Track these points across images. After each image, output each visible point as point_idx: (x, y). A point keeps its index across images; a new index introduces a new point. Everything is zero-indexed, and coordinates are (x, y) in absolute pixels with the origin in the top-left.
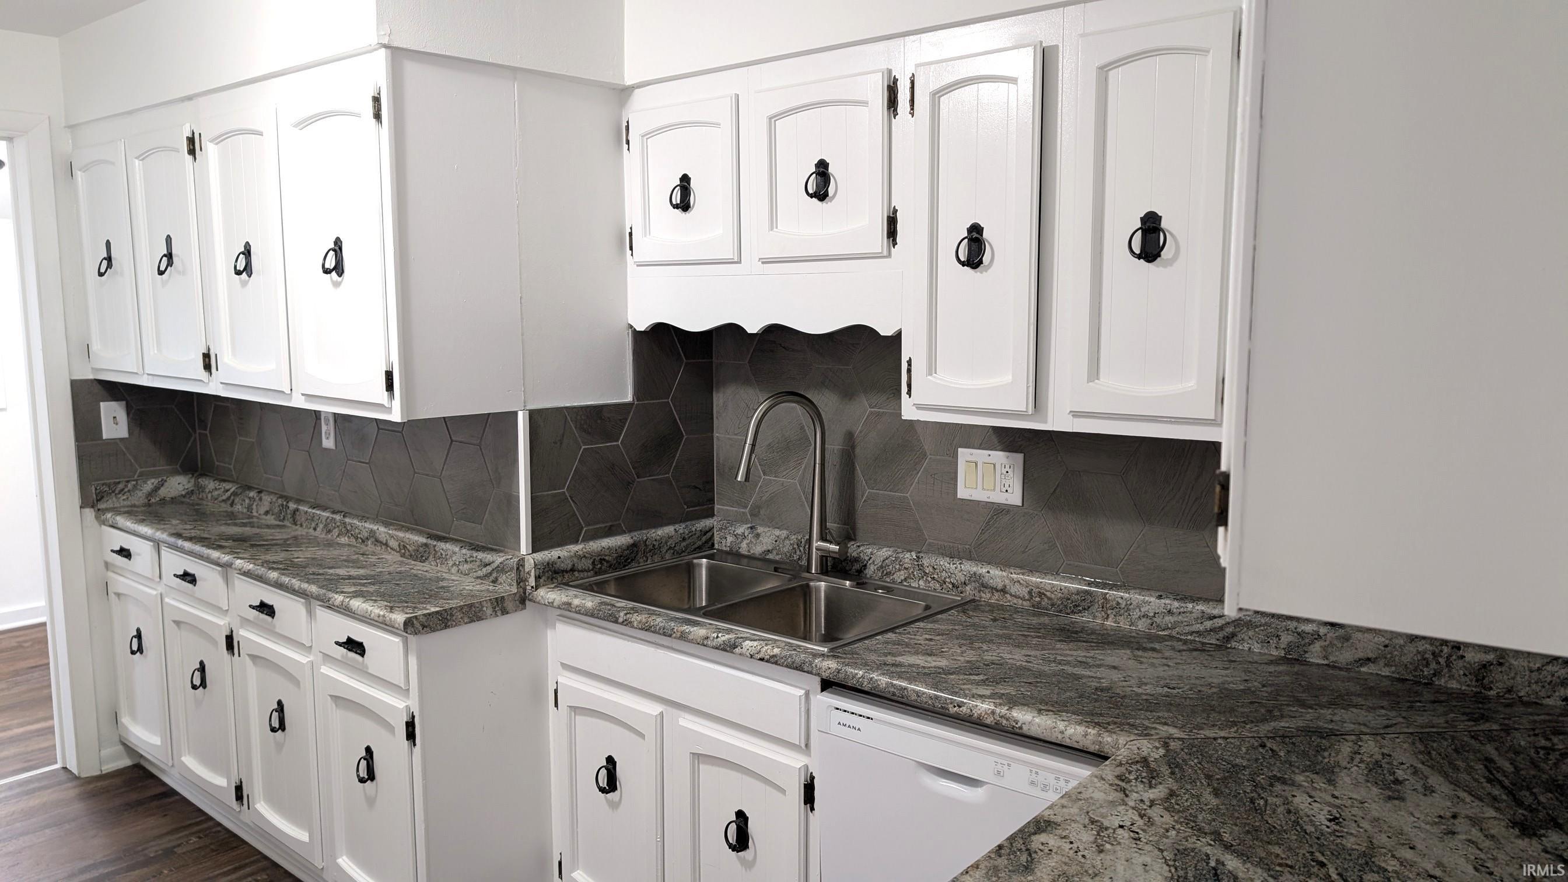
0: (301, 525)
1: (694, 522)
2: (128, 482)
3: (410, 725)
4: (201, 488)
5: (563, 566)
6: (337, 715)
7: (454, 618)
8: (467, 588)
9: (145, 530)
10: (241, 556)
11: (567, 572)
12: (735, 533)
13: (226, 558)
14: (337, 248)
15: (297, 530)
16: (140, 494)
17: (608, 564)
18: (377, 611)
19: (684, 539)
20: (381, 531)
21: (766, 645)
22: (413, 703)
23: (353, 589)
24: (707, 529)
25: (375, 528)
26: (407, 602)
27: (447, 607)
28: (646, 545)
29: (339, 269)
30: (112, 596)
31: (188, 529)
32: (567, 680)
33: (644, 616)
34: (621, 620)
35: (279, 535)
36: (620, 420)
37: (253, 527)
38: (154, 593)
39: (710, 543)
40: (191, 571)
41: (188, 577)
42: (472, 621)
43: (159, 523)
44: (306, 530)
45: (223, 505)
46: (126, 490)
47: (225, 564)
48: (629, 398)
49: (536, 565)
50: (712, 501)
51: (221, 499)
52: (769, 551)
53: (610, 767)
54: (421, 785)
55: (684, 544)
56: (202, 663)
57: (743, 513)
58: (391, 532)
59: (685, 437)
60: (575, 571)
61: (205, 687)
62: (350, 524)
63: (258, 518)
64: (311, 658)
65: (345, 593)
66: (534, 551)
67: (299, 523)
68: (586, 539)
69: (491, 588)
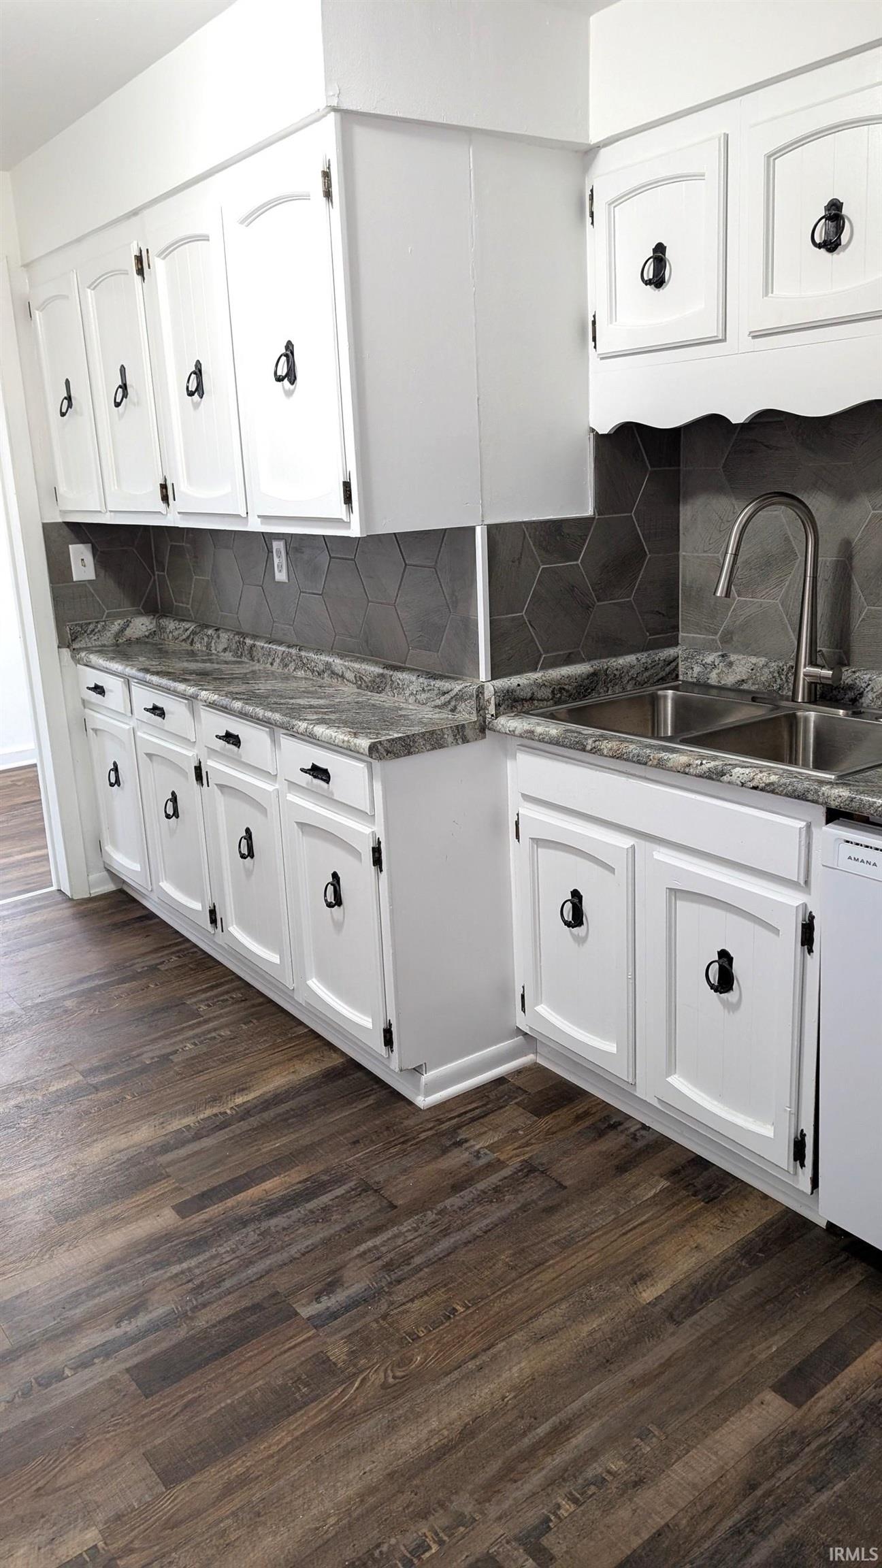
0: (259, 661)
1: (657, 651)
2: (97, 622)
3: (377, 851)
4: (161, 629)
5: (523, 694)
6: (305, 844)
7: (416, 745)
8: (426, 716)
9: (116, 666)
10: (205, 687)
11: (526, 700)
12: (704, 662)
13: (191, 690)
14: (289, 353)
15: (253, 666)
16: (109, 634)
17: (568, 694)
18: (341, 737)
19: (646, 669)
20: (338, 663)
21: (761, 772)
22: (379, 829)
23: (315, 717)
24: (671, 658)
25: (331, 660)
26: (369, 729)
27: (409, 733)
28: (606, 675)
29: (291, 376)
30: (90, 732)
31: (154, 664)
32: (529, 812)
33: (614, 743)
34: (589, 748)
35: (238, 670)
36: (580, 536)
37: (213, 663)
38: (127, 727)
39: (674, 675)
40: (159, 705)
41: (158, 711)
42: (434, 748)
43: (128, 660)
44: (263, 665)
45: (183, 643)
46: (96, 630)
47: (190, 697)
48: (589, 512)
49: (496, 692)
50: (676, 628)
51: (181, 638)
52: (743, 680)
53: (576, 901)
54: (388, 910)
55: (647, 674)
56: (173, 794)
57: (714, 640)
58: (346, 663)
59: (649, 556)
60: (534, 700)
61: (177, 817)
62: (306, 657)
63: (217, 655)
64: (277, 786)
65: (308, 720)
66: (493, 679)
67: (256, 658)
68: (545, 667)
69: (450, 716)
